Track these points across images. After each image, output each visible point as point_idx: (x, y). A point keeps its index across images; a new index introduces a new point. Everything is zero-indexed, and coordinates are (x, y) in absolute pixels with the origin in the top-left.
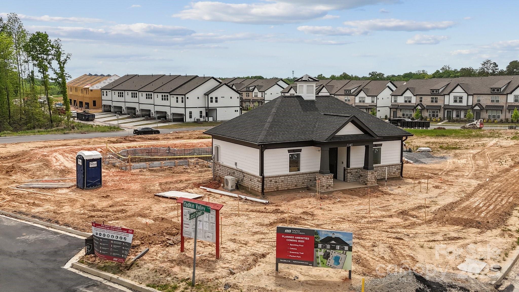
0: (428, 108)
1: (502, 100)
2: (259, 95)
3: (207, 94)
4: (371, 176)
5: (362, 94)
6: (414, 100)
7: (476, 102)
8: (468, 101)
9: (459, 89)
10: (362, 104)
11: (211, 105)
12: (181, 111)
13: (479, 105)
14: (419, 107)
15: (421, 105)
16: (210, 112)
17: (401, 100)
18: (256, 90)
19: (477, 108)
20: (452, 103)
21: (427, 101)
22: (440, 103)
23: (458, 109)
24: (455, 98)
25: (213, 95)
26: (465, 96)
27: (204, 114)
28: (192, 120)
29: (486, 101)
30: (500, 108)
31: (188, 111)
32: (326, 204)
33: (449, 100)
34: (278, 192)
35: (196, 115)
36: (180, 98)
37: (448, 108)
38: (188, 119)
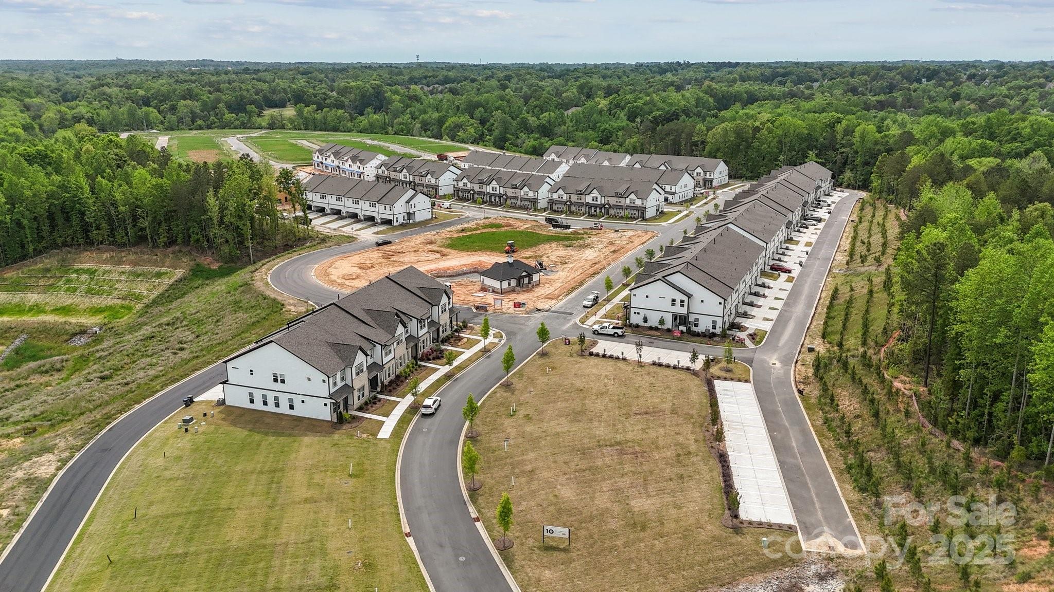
0: (576, 204)
1: (622, 202)
2: (433, 181)
3: (408, 202)
4: (530, 286)
5: (526, 189)
6: (565, 197)
7: (606, 202)
8: (601, 200)
9: (595, 191)
10: (526, 197)
11: (411, 210)
12: (391, 217)
13: (608, 204)
14: (568, 203)
15: (570, 201)
16: (410, 215)
17: (555, 196)
18: (429, 176)
19: (607, 206)
20: (591, 202)
21: (574, 198)
22: (583, 201)
23: (596, 206)
24: (593, 197)
25: (412, 203)
26: (599, 196)
27: (406, 218)
28: (398, 223)
29: (613, 201)
30: (621, 207)
31: (395, 217)
32: (519, 295)
33: (589, 199)
34: (505, 292)
35: (401, 220)
36: (388, 207)
37: (589, 206)
38: (396, 224)
